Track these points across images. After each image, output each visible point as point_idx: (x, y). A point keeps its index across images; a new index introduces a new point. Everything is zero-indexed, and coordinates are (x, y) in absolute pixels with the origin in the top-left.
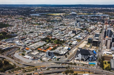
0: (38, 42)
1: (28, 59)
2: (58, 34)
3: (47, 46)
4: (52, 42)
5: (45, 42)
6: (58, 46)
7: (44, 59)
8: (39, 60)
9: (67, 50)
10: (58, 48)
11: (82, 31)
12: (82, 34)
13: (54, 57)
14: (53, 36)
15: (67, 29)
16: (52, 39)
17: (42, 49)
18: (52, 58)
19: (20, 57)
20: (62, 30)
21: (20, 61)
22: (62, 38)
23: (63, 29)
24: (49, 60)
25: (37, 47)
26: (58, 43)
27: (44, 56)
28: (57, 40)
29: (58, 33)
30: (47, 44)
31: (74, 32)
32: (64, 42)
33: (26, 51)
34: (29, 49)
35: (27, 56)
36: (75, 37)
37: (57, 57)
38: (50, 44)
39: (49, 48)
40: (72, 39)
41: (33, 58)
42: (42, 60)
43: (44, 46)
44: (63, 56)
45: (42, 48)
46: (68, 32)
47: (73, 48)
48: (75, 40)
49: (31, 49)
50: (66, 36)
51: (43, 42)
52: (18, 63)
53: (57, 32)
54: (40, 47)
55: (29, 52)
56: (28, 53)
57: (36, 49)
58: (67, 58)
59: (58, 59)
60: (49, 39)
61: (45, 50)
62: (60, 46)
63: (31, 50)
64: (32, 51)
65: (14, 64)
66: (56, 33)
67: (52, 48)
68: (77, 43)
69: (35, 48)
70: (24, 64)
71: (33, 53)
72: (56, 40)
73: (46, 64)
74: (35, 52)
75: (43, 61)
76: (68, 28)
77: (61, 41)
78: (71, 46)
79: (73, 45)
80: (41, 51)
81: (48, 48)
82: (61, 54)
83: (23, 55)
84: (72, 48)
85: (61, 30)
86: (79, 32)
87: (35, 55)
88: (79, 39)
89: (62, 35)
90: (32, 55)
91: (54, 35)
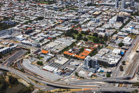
0: (59, 39)
1: (52, 72)
2: (91, 22)
3: (79, 46)
4: (86, 40)
5: (72, 38)
6: (99, 48)
7: (82, 73)
8: (73, 75)
9: (118, 56)
10: (101, 52)
11: (132, 18)
12: (134, 23)
13: (99, 70)
14: (83, 26)
15: (104, 13)
16: (83, 32)
17: (70, 52)
18: (96, 72)
19: (36, 69)
20: (95, 15)
21: (38, 77)
22: (101, 31)
23: (96, 13)
24: (91, 77)
25: (61, 48)
26: (96, 41)
27: (79, 67)
28: (94, 35)
29: (90, 20)
30: (77, 42)
31: (120, 19)
32: (106, 38)
33: (43, 57)
34: (48, 53)
35: (47, 67)
36: (124, 29)
37: (106, 70)
38: (82, 42)
39: (84, 50)
40: (120, 33)
41: (60, 71)
42: (78, 76)
43: (72, 47)
44: (115, 68)
45: (70, 50)
46: (107, 19)
47: (128, 51)
48: (126, 36)
49: (51, 53)
50: (106, 26)
51: (69, 39)
52: (37, 82)
53: (88, 19)
54: (67, 49)
55: (50, 59)
56: (48, 60)
57: (60, 53)
58: (124, 73)
59: (109, 74)
60: (76, 32)
61: (78, 54)
62: (103, 46)
63: (51, 55)
64: (54, 56)
65: (30, 84)
66: (86, 20)
67: (90, 50)
68: (131, 41)
69: (58, 51)
70: (48, 83)
71: (57, 61)
72: (91, 35)
73: (89, 84)
74: (60, 58)
75: (81, 77)
76: (104, 11)
77: (101, 37)
78: (123, 47)
79: (127, 46)
80: (72, 57)
81: (82, 50)
82: (110, 63)
83: (40, 64)
84: (125, 52)
85: (93, 15)
86: (127, 19)
87: (63, 65)
88: (133, 34)
89: (99, 24)
90: (58, 66)
91: (83, 23)
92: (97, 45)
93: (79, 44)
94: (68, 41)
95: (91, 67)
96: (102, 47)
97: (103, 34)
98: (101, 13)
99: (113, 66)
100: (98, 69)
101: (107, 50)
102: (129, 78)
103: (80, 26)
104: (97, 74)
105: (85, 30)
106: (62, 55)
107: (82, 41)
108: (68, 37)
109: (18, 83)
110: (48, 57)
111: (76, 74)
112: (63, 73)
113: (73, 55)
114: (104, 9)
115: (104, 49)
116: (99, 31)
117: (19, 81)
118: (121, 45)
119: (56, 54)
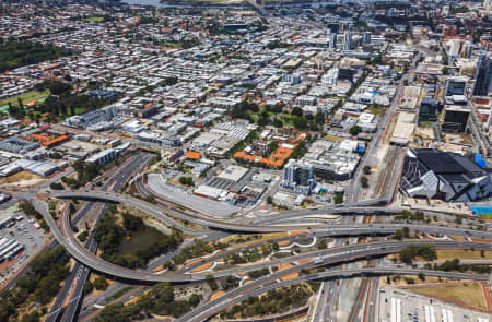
0: (220, 125)
1: (216, 199)
2: (282, 84)
3: (265, 139)
4: (278, 124)
5: (247, 122)
6: (310, 140)
7: (281, 197)
8: (262, 202)
9: (353, 156)
10: (315, 149)
11: (370, 71)
12: (376, 80)
13: (317, 190)
14: (266, 93)
15: (308, 62)
16: (268, 108)
17: (249, 153)
18: (310, 194)
19: (179, 195)
20: (289, 67)
21: (187, 211)
22: (309, 103)
23: (291, 63)
24: (302, 204)
25: (226, 146)
26: (301, 126)
27: (272, 184)
28: (293, 113)
29: (280, 80)
30: (259, 130)
31: (345, 75)
32: (321, 117)
33: (192, 168)
34: (201, 157)
35: (203, 189)
36: (355, 96)
37: (331, 188)
38: (272, 130)
39: (277, 147)
40: (349, 105)
41: (232, 195)
42: (274, 205)
43: (251, 142)
44: (350, 181)
45: (248, 149)
46: (316, 76)
47: (371, 145)
48: (362, 111)
49: (208, 157)
50: (317, 91)
51: (240, 123)
52: (186, 223)
53: (275, 77)
54: (239, 146)
55: (207, 170)
56: (203, 174)
57: (226, 156)
58: (371, 191)
59: (339, 197)
60: (255, 108)
61: (265, 156)
62: (316, 136)
63: (209, 161)
64: (216, 164)
65: (174, 228)
66: (270, 81)
67: (291, 147)
68: (376, 121)
69: (221, 153)
70: (212, 224)
71: (223, 175)
72: (286, 112)
73: (302, 221)
74: (229, 168)
75: (280, 207)
76: (307, 58)
77: (310, 116)
78: (361, 135)
79: (368, 132)
80: (253, 164)
81: (274, 146)
82: (340, 173)
83: (188, 183)
84: (366, 145)
85: (285, 68)
86: (360, 72)
87: (238, 181)
88: (376, 106)
89: (302, 87)
90: (226, 185)
91: (266, 88)
92: (304, 135)
93: (264, 134)
94: (240, 128)
95: (299, 183)
96: (316, 139)
97: (313, 109)
98: (300, 63)
99: (344, 177)
100: (314, 186)
101: (327, 145)
102: (383, 203)
103: (259, 94)
104: (313, 197)
105: (273, 102)
106: (232, 160)
107: (271, 127)
108: (239, 121)
109: (145, 228)
110: (202, 167)
111: (270, 201)
112: (241, 200)
113: (257, 160)
114: (307, 54)
115: (320, 143)
116: (304, 103)
117: (147, 222)
118: (355, 131)
119: (218, 159)
